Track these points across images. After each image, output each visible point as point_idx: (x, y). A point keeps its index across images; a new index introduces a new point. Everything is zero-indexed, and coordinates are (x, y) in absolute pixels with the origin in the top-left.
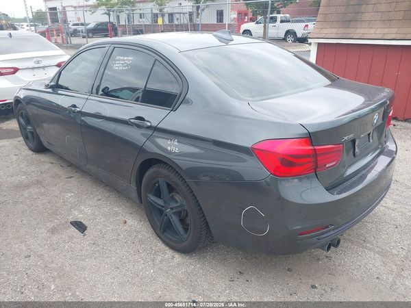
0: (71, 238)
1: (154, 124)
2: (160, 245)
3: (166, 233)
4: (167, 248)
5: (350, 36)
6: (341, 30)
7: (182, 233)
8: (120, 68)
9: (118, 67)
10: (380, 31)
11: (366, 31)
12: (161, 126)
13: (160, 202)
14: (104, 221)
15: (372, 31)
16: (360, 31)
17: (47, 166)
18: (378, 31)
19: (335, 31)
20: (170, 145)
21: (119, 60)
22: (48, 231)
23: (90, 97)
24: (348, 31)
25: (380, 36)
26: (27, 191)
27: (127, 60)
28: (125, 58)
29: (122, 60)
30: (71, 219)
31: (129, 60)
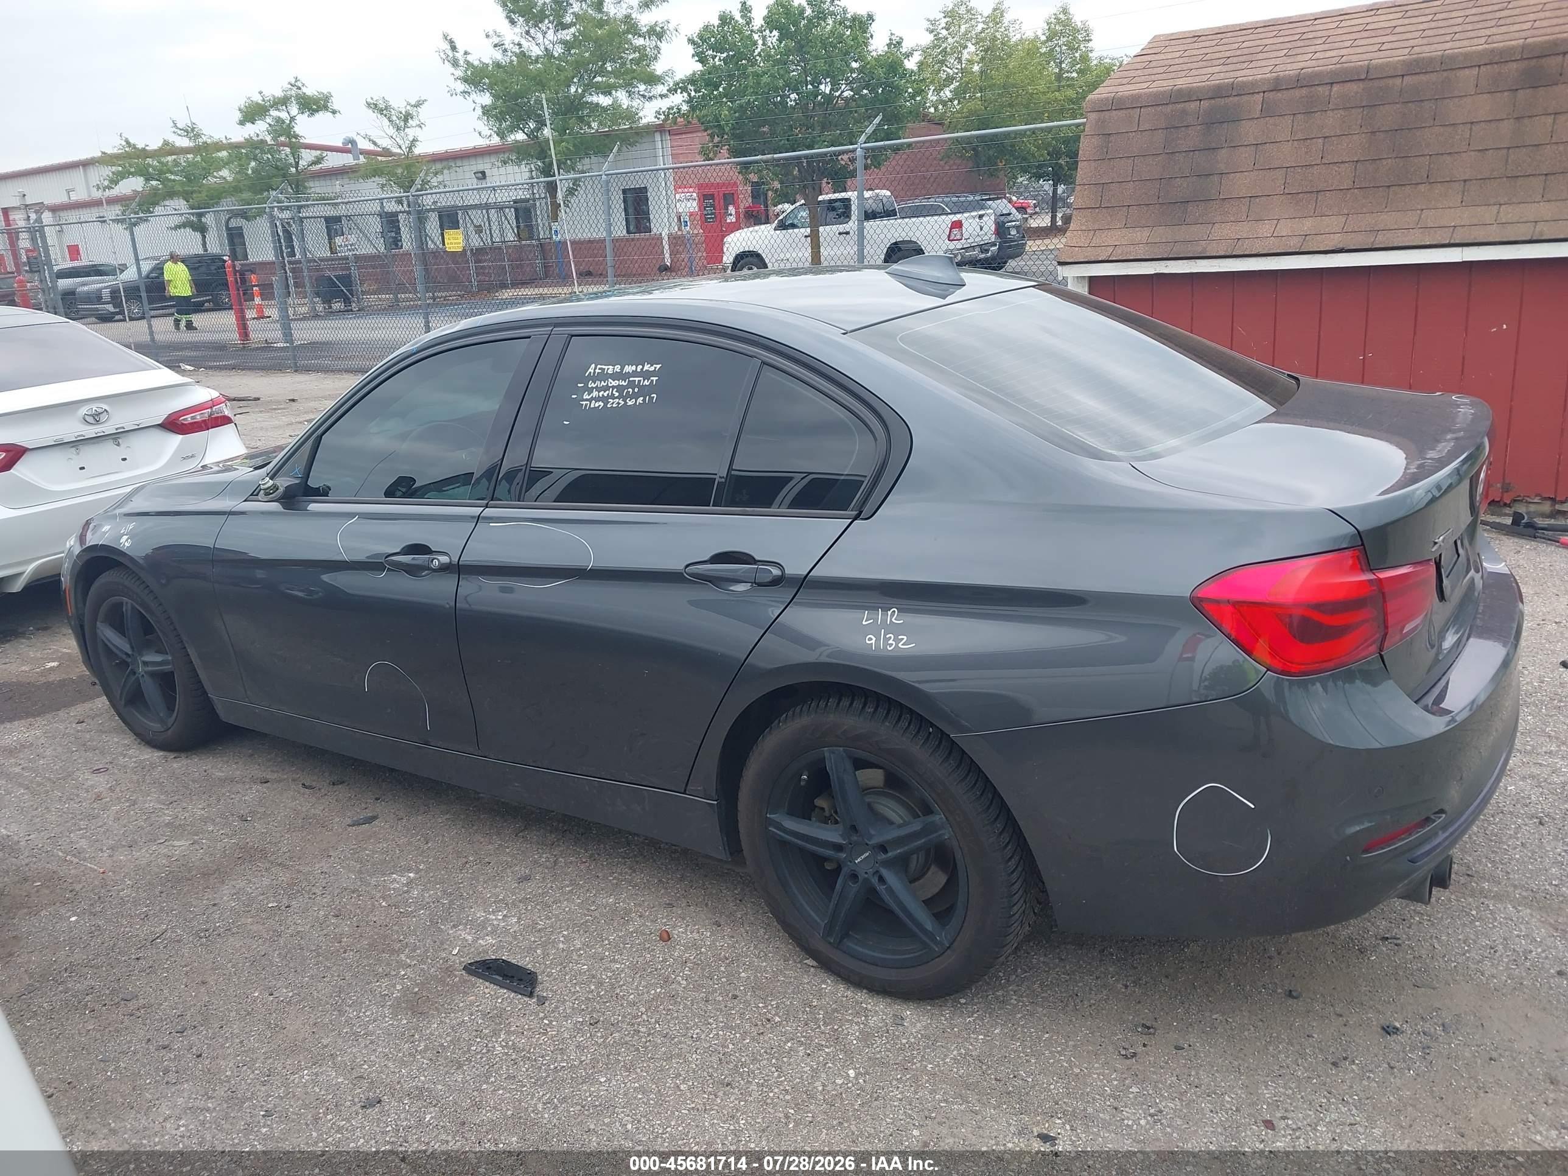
0: (497, 1018)
1: (796, 568)
2: (831, 989)
3: (849, 944)
4: (861, 996)
5: (1197, 250)
6: (1162, 233)
7: (929, 926)
8: (613, 403)
9: (605, 400)
10: (1288, 229)
11: (1243, 230)
12: (825, 571)
13: (831, 834)
14: (586, 945)
15: (1265, 229)
16: (1224, 232)
17: (252, 794)
18: (1284, 229)
19: (1141, 235)
20: (875, 630)
21: (603, 376)
22: (396, 1009)
23: (489, 512)
24: (1183, 233)
25: (1294, 244)
26: (226, 890)
27: (635, 374)
28: (629, 369)
29: (615, 376)
30: (457, 955)
31: (646, 375)
